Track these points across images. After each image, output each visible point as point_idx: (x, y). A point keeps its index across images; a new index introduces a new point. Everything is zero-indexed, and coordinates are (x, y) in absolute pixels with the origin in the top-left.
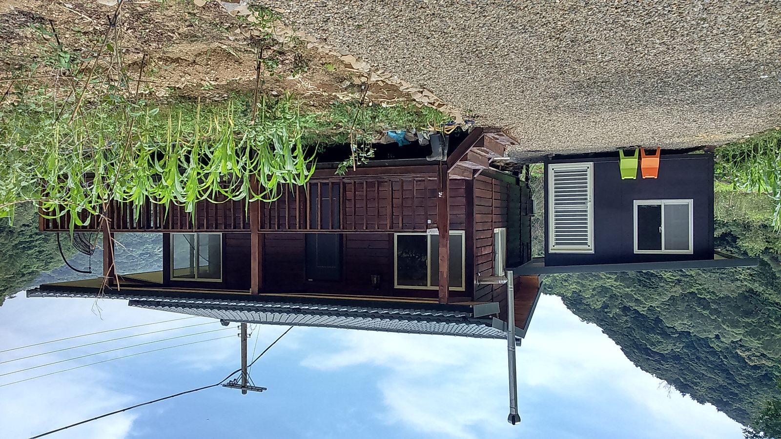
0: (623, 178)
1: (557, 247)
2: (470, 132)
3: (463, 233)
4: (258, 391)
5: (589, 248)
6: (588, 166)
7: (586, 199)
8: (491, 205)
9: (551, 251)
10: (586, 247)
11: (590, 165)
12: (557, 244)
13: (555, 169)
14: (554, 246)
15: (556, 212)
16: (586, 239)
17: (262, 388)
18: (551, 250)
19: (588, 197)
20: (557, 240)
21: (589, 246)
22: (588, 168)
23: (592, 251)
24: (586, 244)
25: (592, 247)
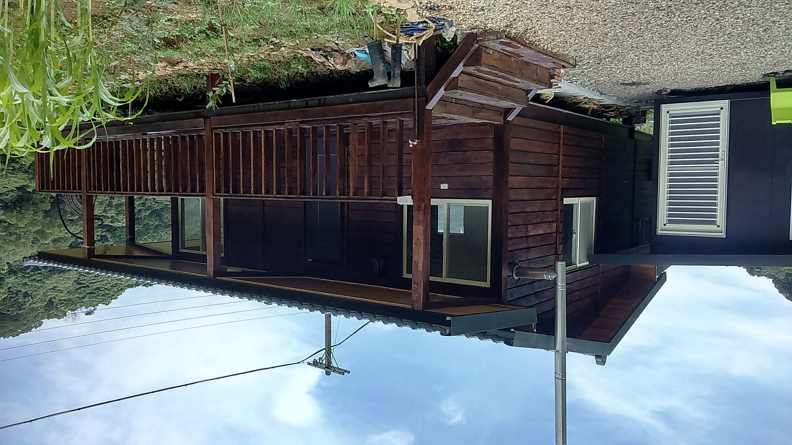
0: (773, 123)
1: (669, 226)
2: (460, 42)
3: (488, 203)
4: (340, 374)
5: (717, 228)
6: (722, 106)
7: (717, 156)
8: (556, 164)
9: (660, 232)
10: (714, 227)
11: (725, 104)
12: (670, 222)
13: (670, 112)
14: (665, 225)
15: (671, 175)
16: (715, 217)
17: (346, 371)
18: (661, 230)
19: (720, 153)
20: (670, 216)
21: (718, 226)
22: (722, 109)
23: (722, 234)
24: (714, 223)
25: (723, 228)
